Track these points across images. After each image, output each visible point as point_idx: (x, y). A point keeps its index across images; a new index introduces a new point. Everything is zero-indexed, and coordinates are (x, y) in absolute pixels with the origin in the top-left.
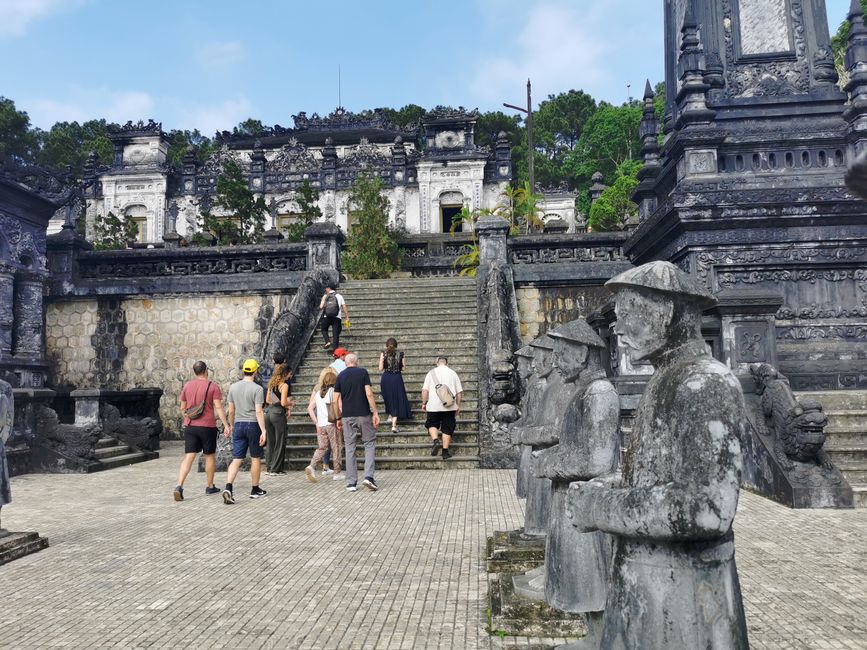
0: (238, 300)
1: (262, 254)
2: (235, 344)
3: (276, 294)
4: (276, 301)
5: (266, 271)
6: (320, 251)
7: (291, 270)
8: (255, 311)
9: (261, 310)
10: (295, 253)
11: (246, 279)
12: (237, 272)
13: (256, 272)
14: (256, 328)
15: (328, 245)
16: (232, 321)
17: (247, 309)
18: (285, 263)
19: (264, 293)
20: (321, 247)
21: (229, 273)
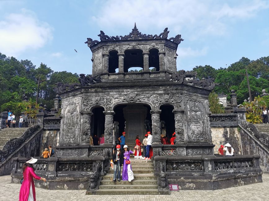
0: (217, 129)
1: (223, 116)
2: (218, 141)
3: (228, 127)
4: (228, 129)
5: (224, 121)
6: (241, 116)
7: (232, 121)
8: (222, 132)
9: (224, 132)
10: (233, 116)
11: (220, 123)
12: (216, 121)
13: (221, 121)
14: (223, 137)
15: (243, 114)
16: (216, 135)
17: (220, 131)
18: (230, 119)
19: (225, 127)
20: (241, 115)
21: (214, 121)
